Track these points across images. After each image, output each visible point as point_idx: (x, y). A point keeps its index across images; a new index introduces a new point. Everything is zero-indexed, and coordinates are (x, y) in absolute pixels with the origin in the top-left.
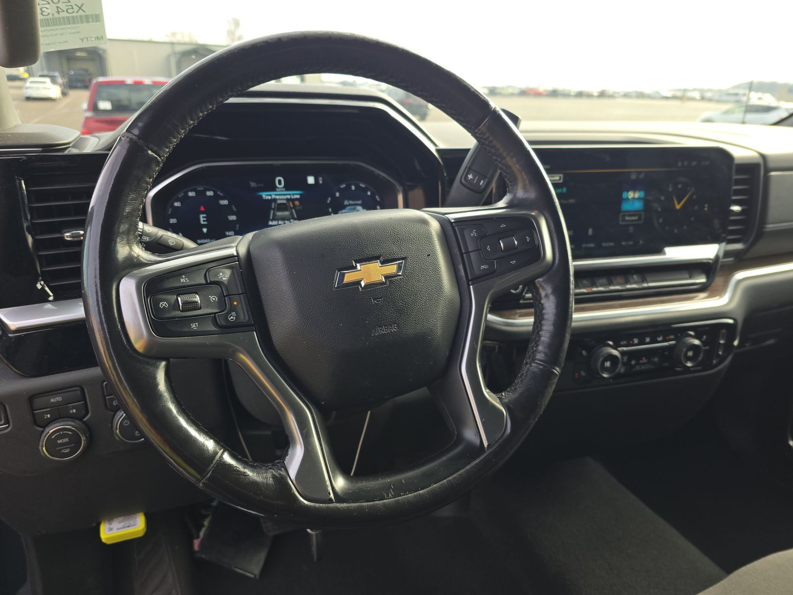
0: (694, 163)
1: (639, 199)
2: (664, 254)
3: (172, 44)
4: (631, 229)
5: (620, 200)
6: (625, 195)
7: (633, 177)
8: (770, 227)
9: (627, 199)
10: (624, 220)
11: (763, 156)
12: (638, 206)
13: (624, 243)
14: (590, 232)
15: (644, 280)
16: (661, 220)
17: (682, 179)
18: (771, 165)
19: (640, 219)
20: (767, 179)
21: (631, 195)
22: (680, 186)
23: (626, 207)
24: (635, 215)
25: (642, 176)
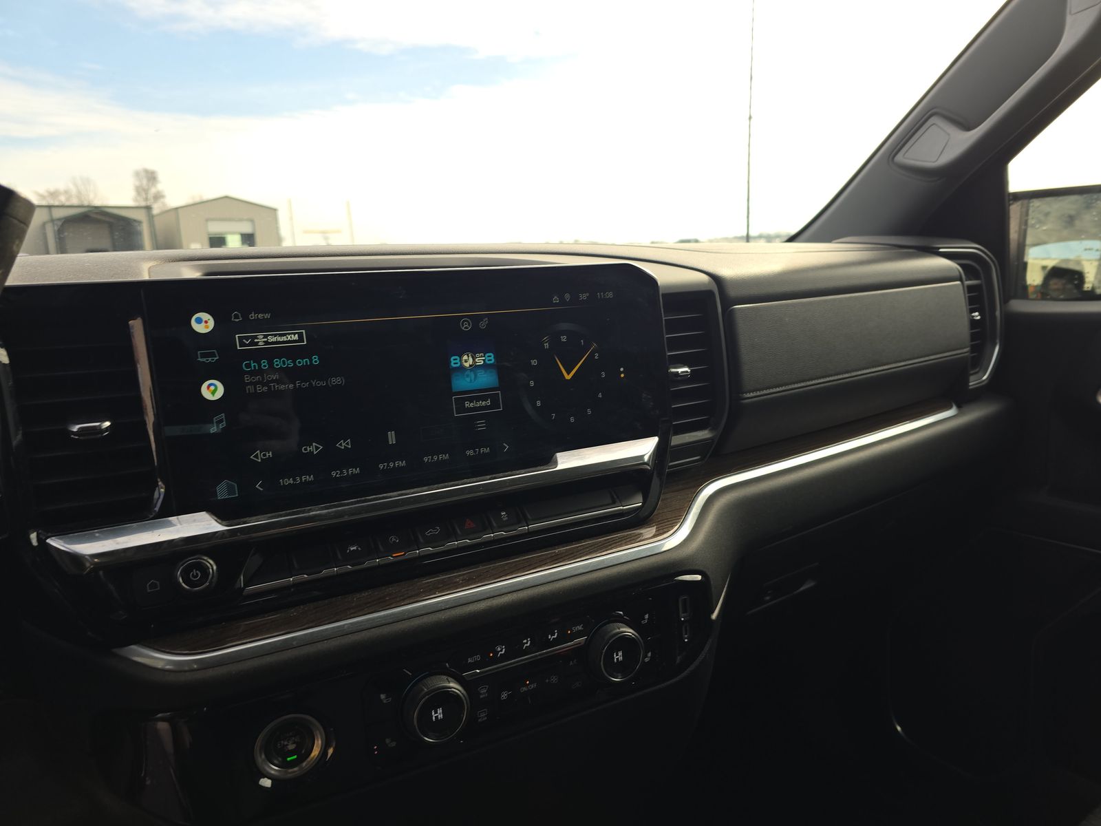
0: (583, 297)
1: (485, 366)
2: (556, 463)
3: (50, 207)
4: (481, 425)
5: (448, 373)
6: (454, 361)
7: (466, 326)
8: (750, 396)
9: (462, 368)
10: (461, 409)
11: (715, 278)
12: (486, 380)
13: (470, 453)
14: (392, 437)
15: (522, 519)
16: (539, 403)
17: (564, 326)
18: (732, 293)
19: (495, 404)
20: (729, 316)
21: (467, 361)
22: (564, 339)
23: (461, 383)
24: (484, 398)
25: (483, 325)
